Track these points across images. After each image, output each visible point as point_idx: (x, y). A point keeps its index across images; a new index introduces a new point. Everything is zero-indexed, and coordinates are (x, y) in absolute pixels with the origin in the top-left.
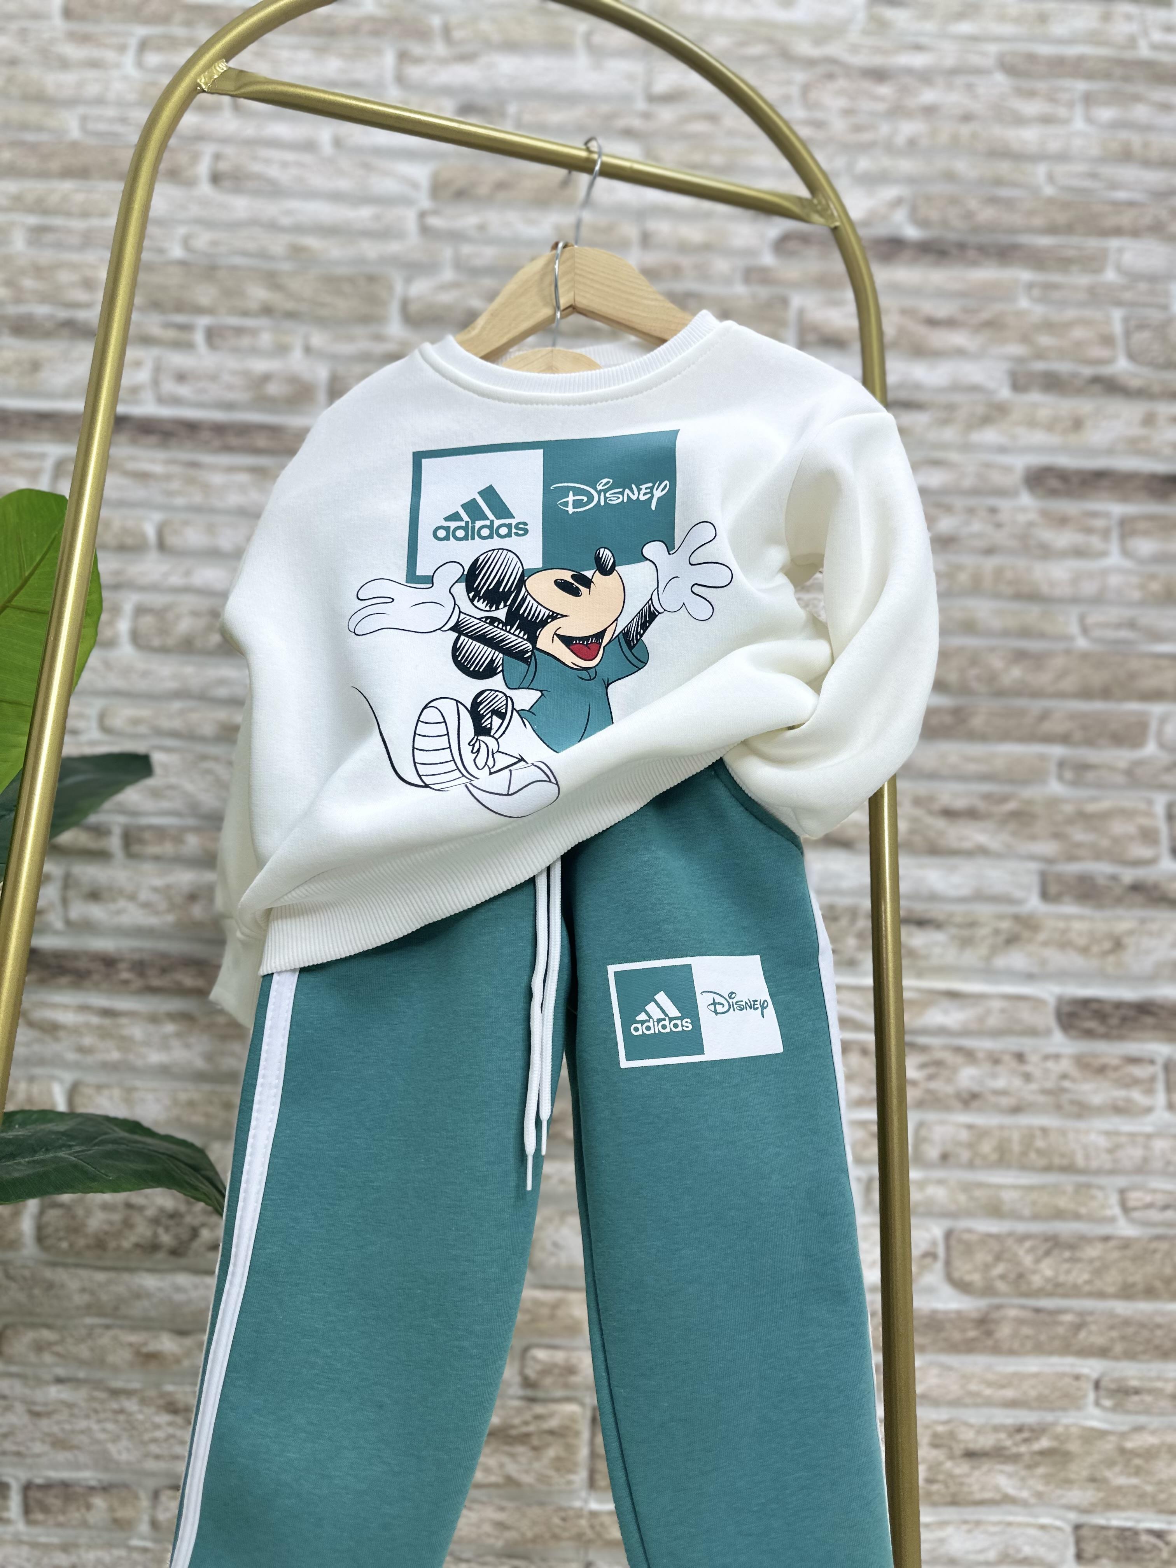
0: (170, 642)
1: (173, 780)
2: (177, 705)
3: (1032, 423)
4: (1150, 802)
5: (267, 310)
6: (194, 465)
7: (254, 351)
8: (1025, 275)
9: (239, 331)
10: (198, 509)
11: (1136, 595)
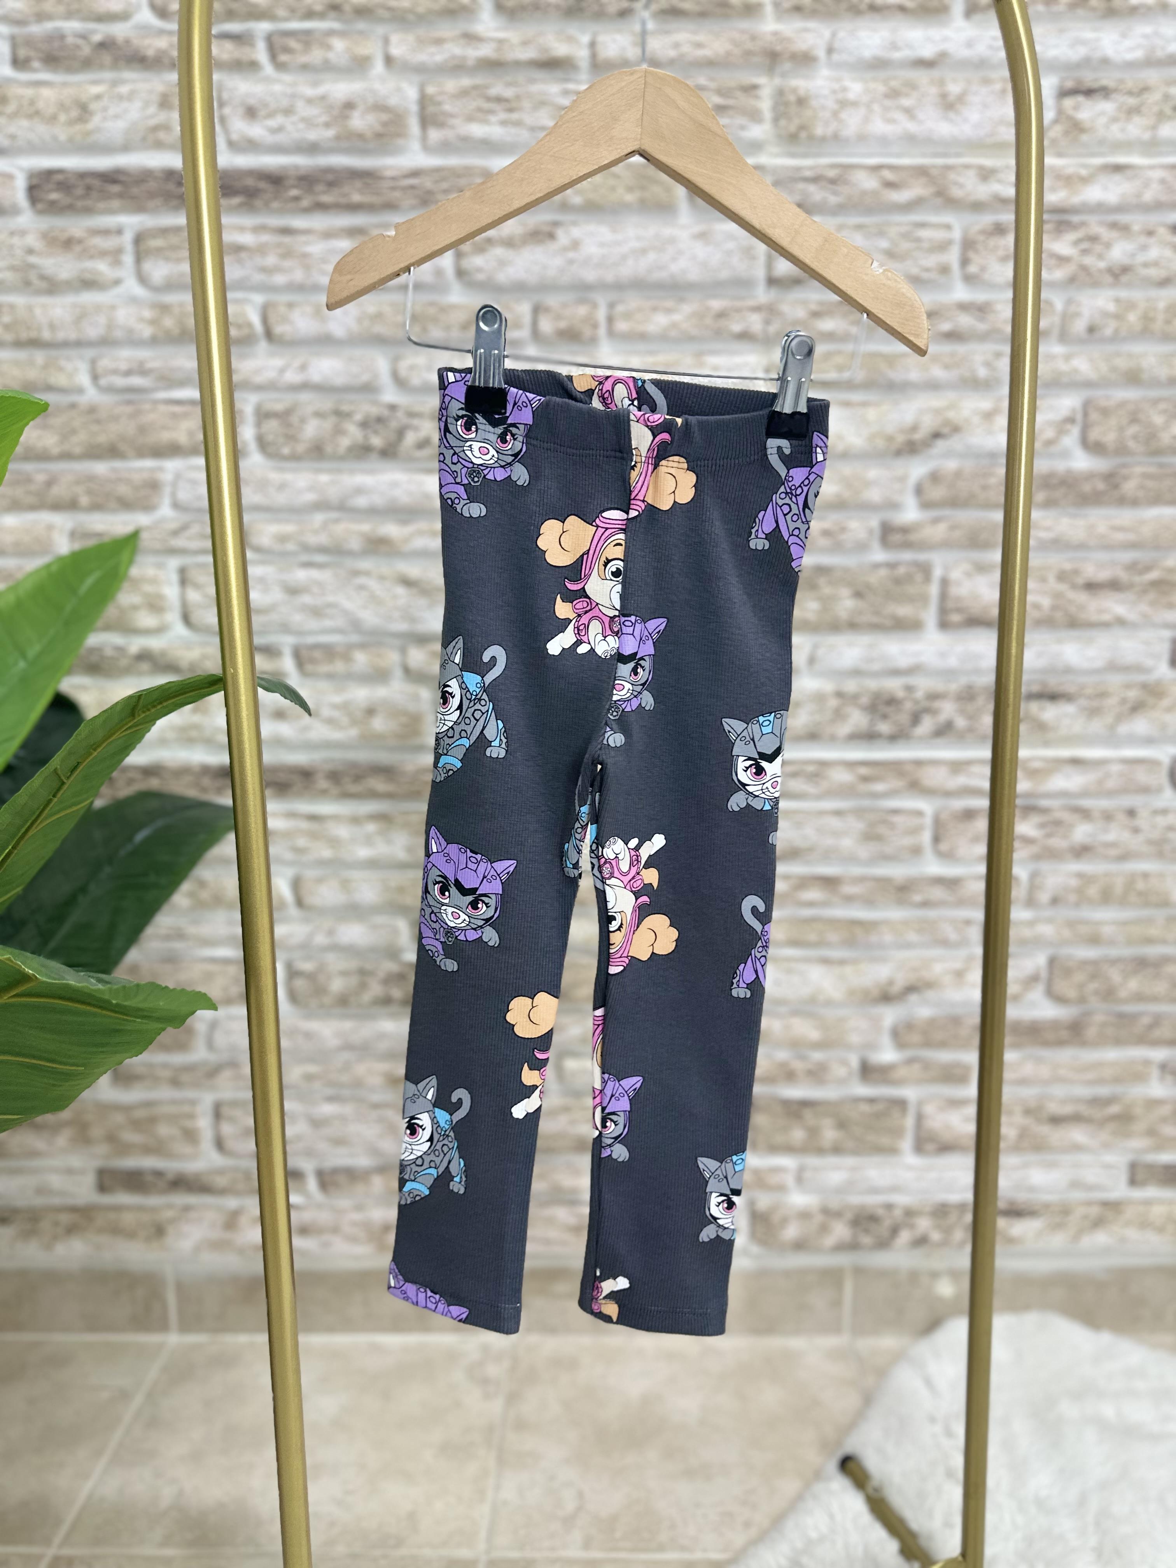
0: (301, 448)
1: (331, 598)
2: (319, 518)
5: (334, 7)
6: (286, 231)
7: (327, 67)
9: (307, 38)
10: (300, 288)
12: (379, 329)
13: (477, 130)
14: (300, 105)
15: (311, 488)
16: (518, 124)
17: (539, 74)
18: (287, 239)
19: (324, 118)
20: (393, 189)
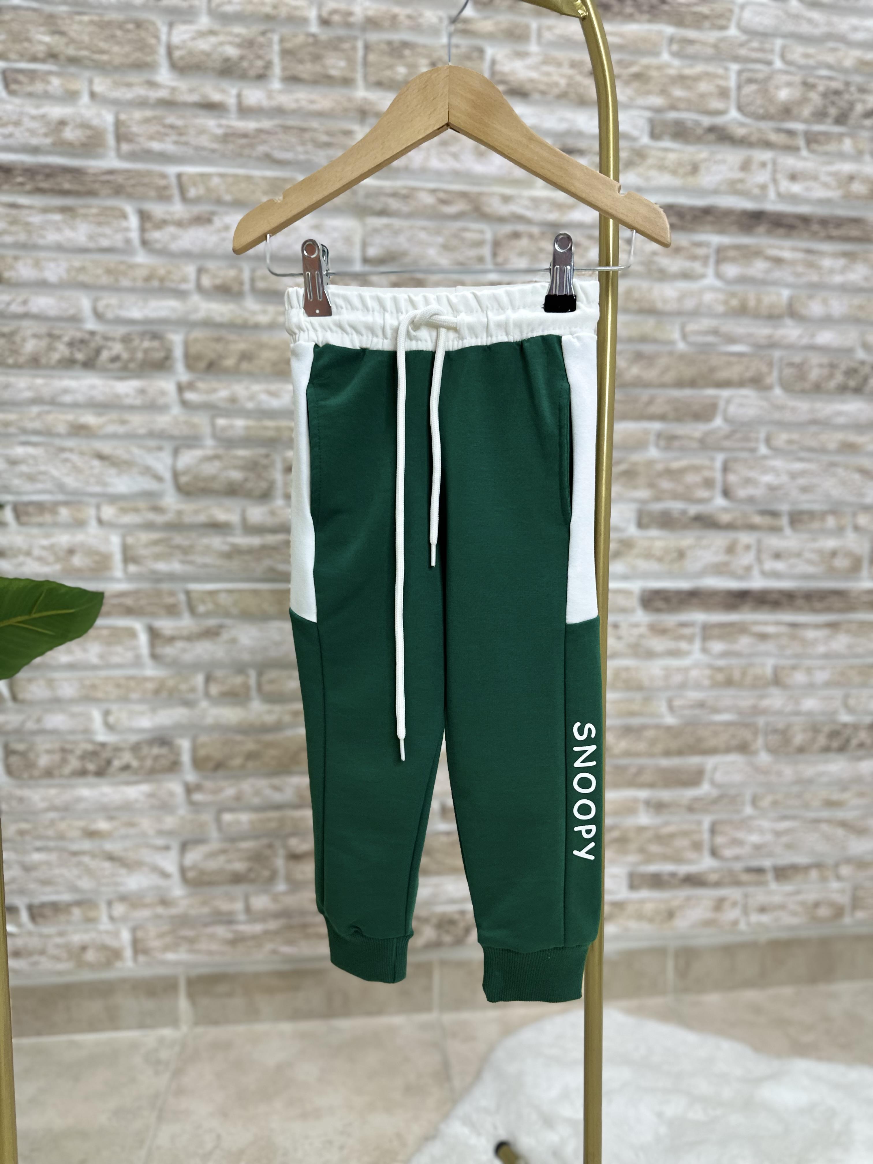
0: (22, 360)
1: (43, 468)
2: (35, 410)
3: (662, 168)
4: (712, 459)
5: (52, 56)
6: (13, 206)
7: (47, 96)
8: (669, 30)
9: (32, 75)
10: (24, 246)
11: (720, 309)
12: (82, 277)
13: (156, 146)
14: (26, 121)
15: (29, 388)
16: (186, 144)
17: (202, 112)
18: (14, 212)
19: (43, 130)
20: (94, 182)
